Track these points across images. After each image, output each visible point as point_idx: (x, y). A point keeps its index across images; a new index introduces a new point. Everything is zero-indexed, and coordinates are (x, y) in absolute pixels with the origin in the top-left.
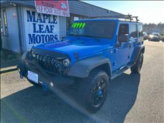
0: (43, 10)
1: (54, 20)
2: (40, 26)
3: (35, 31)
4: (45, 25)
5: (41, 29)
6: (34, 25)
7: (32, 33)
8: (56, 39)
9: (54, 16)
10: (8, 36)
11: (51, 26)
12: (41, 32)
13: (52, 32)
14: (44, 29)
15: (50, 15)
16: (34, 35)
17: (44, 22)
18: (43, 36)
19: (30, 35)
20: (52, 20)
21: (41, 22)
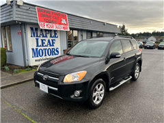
0: (46, 26)
1: (55, 34)
2: (42, 40)
3: (38, 46)
4: (47, 39)
5: (43, 43)
6: (37, 40)
7: (35, 48)
8: (58, 51)
9: (55, 31)
10: (12, 52)
12: (43, 46)
13: (53, 45)
14: (46, 43)
15: (51, 30)
16: (37, 49)
17: (46, 37)
18: (45, 49)
19: (33, 49)
21: (43, 36)
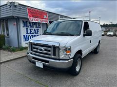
0: (33, 20)
7: (25, 34)
11: (37, 30)
13: (37, 33)
14: (33, 31)
17: (33, 27)
18: (32, 36)
19: (24, 36)
20: (38, 26)
